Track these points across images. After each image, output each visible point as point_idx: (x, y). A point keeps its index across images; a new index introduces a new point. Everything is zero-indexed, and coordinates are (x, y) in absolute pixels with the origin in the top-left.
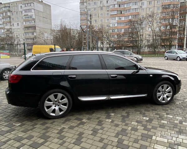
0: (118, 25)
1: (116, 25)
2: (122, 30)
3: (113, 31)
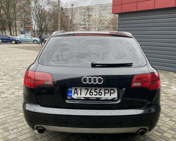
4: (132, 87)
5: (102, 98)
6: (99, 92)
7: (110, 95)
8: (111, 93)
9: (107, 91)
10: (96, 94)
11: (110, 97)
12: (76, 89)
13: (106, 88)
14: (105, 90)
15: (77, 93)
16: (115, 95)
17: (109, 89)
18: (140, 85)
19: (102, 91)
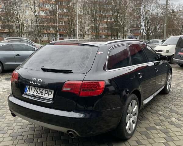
4: (62, 90)
5: (42, 97)
6: (42, 92)
7: (48, 96)
8: (49, 94)
9: (46, 92)
10: (39, 93)
11: (48, 97)
12: (29, 87)
13: (47, 89)
14: (46, 90)
15: (29, 90)
16: (51, 96)
17: (48, 90)
18: (70, 90)
19: (44, 92)
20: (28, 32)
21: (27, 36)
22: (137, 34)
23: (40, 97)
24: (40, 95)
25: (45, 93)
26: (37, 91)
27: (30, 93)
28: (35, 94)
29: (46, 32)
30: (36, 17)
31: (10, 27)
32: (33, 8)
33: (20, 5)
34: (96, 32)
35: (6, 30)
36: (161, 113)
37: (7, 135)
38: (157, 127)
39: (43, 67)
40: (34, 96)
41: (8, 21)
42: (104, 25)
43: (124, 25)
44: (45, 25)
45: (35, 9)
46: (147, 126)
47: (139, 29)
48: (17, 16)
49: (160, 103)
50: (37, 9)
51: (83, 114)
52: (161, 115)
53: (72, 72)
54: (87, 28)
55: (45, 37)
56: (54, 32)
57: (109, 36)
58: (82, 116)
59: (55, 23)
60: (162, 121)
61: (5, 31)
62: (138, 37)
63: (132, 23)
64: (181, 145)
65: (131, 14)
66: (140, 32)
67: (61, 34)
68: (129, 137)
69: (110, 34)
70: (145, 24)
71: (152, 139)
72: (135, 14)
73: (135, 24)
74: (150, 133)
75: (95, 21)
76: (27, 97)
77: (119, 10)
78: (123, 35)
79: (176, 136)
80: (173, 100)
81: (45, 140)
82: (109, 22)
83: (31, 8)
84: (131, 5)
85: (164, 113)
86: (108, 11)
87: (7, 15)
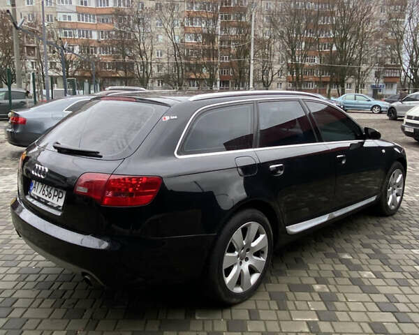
0: (79, 20)
1: (74, 18)
2: (91, 34)
3: (66, 33)
4: (74, 192)
5: (49, 202)
6: (50, 193)
7: (57, 201)
8: (59, 197)
9: (56, 193)
10: (46, 194)
11: (57, 203)
13: (56, 189)
15: (35, 188)
17: (59, 190)
18: (86, 192)
19: (52, 192)
20: (161, 77)
21: (159, 85)
22: (392, 80)
23: (46, 203)
24: (47, 199)
25: (54, 196)
26: (44, 190)
27: (35, 193)
28: (40, 195)
29: (193, 77)
30: (175, 45)
31: (128, 67)
32: (169, 28)
33: (144, 24)
34: (295, 75)
35: (121, 73)
36: (346, 256)
37: (14, 270)
38: (317, 287)
39: (57, 143)
40: (39, 199)
41: (124, 55)
42: (317, 61)
43: (362, 60)
44: (192, 62)
45: (173, 29)
46: (295, 281)
47: (398, 67)
48: (139, 45)
49: (359, 234)
50: (178, 30)
51: (108, 241)
52: (342, 261)
53: (101, 157)
54: (276, 68)
55: (194, 86)
56: (208, 77)
57: (325, 83)
58: (105, 245)
59: (212, 59)
60: (337, 274)
61: (118, 75)
62: (395, 86)
63: (380, 56)
64: (345, 333)
65: (378, 35)
66: (398, 75)
67: (225, 80)
68: (234, 300)
69: (329, 80)
70: (411, 56)
71: (289, 310)
72: (390, 34)
73: (388, 57)
74: (293, 298)
75: (294, 52)
76: (31, 200)
77: (350, 27)
78: (359, 83)
79: (348, 311)
80: (394, 230)
81: (72, 288)
82: (327, 54)
83: (166, 29)
84: (379, 15)
85: (353, 258)
86: (324, 29)
87: (122, 43)
